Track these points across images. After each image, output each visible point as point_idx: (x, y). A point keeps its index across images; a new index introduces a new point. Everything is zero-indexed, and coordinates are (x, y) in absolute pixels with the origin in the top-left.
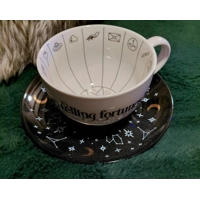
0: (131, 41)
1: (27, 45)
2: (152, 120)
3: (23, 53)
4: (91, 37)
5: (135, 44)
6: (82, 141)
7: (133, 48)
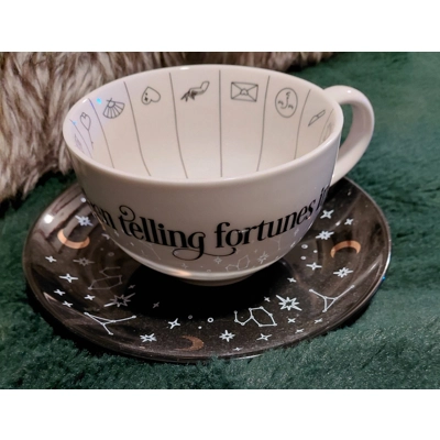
0: (283, 97)
1: (45, 125)
2: (343, 273)
3: (35, 144)
4: (192, 94)
5: (292, 101)
6: (174, 324)
7: (288, 111)
